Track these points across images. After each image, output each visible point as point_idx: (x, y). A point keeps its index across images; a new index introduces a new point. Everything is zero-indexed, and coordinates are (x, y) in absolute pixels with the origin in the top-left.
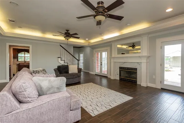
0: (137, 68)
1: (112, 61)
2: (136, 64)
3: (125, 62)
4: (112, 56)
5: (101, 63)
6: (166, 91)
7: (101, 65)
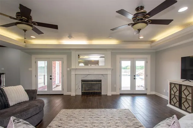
0: (101, 80)
1: (73, 73)
2: (101, 76)
3: (88, 74)
4: (71, 67)
5: (51, 76)
6: (124, 95)
7: (51, 79)
